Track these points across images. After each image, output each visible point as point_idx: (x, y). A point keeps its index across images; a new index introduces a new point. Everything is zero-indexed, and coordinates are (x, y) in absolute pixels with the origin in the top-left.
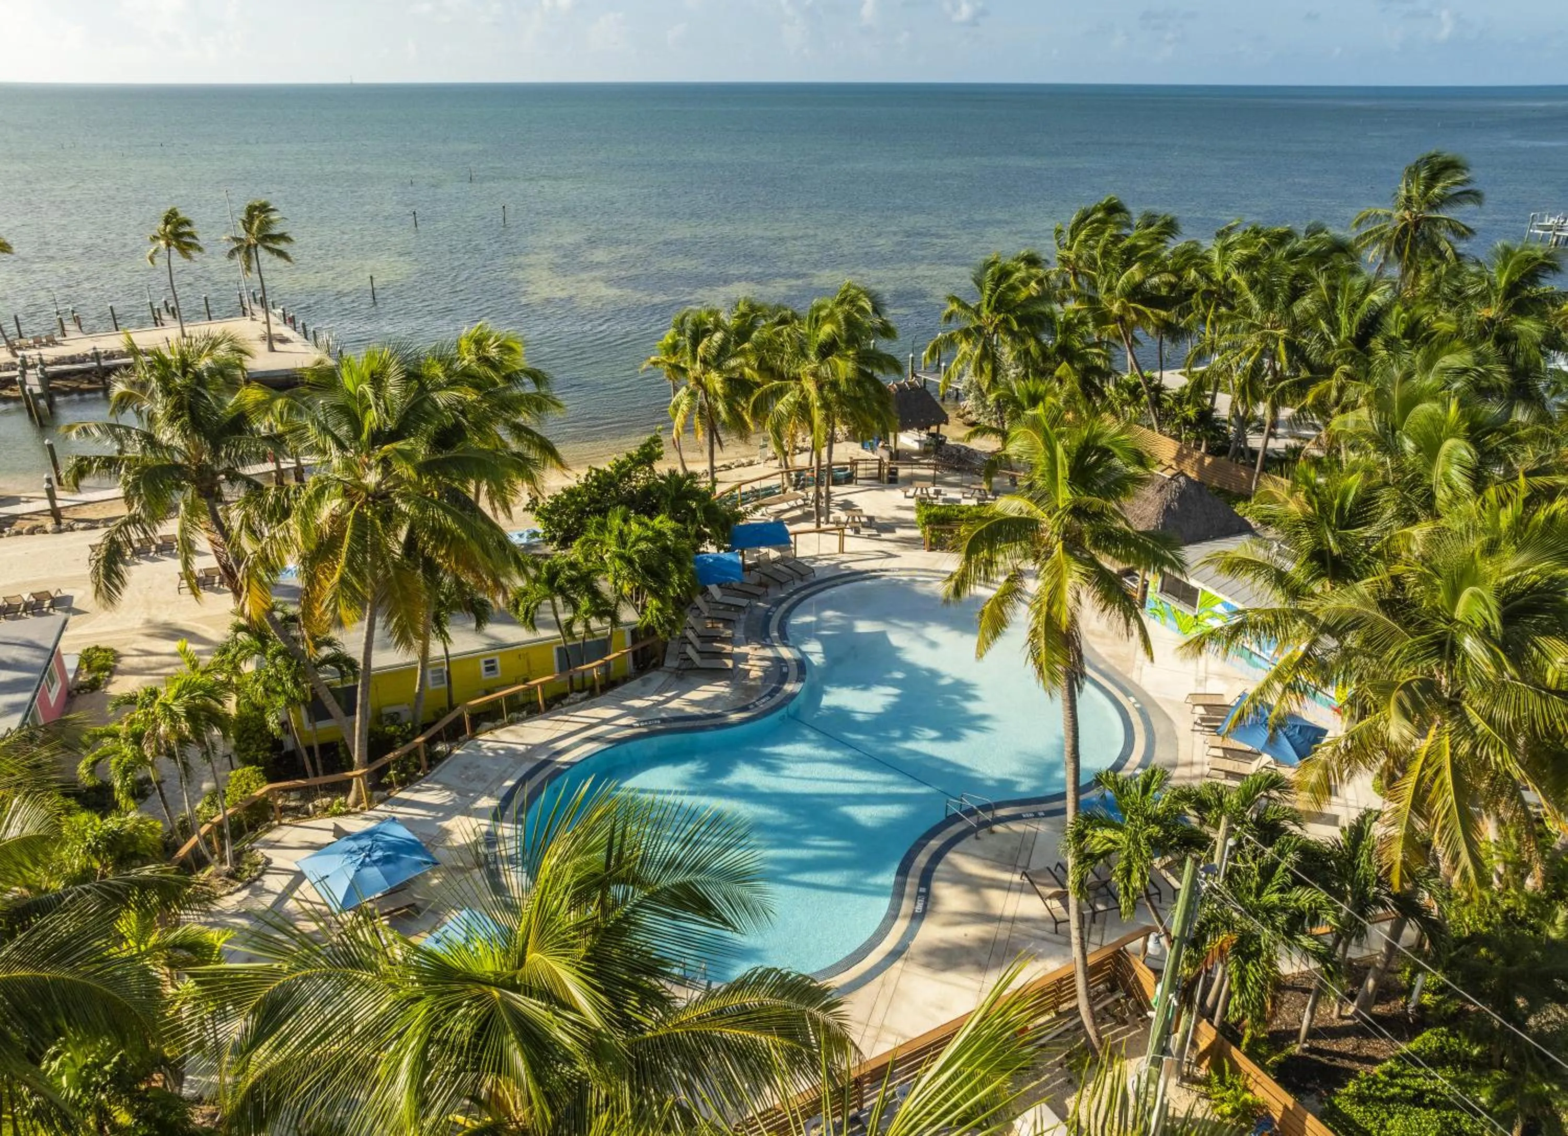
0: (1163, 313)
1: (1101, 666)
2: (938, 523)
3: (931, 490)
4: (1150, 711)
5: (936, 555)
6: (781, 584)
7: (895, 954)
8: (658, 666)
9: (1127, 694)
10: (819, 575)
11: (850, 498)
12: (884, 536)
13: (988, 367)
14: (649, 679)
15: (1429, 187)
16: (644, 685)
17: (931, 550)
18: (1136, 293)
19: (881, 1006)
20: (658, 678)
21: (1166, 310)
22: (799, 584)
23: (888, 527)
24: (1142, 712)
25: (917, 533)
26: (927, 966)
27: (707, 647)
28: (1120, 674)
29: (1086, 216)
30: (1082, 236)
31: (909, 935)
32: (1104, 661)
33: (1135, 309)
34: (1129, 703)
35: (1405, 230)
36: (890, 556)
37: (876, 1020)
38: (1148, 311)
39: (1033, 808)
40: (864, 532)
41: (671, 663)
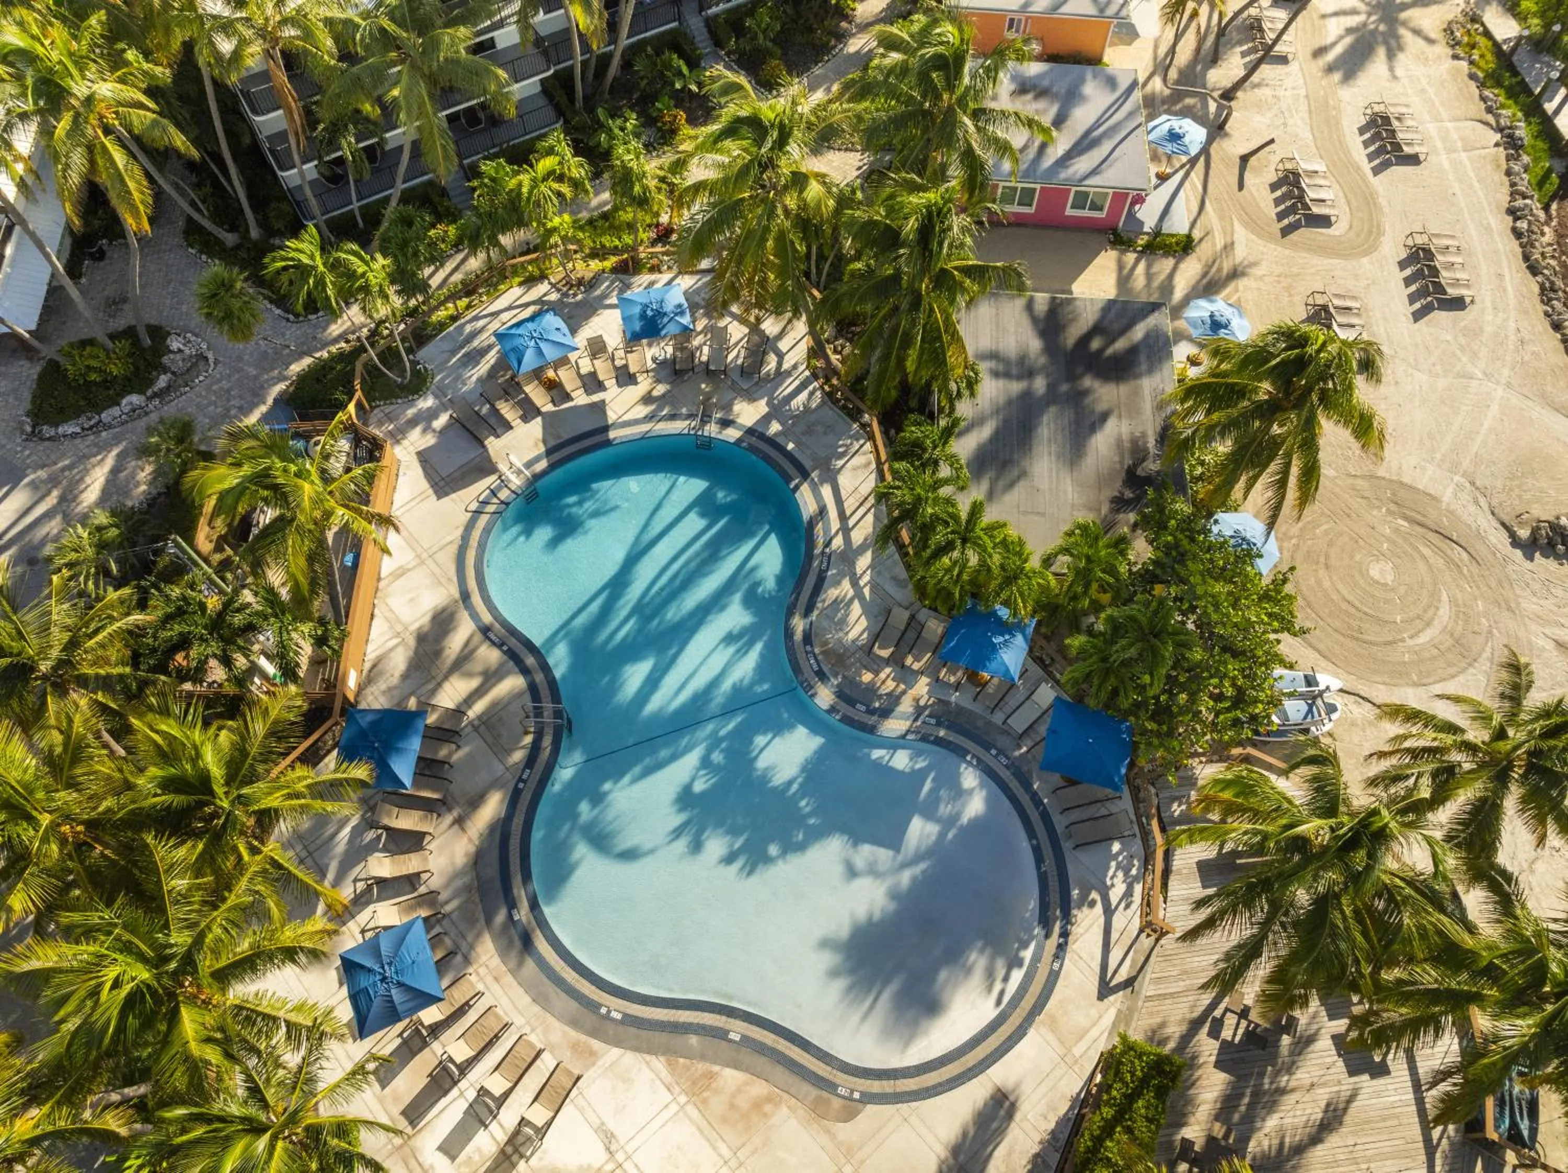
7: (465, 596)
9: (629, 1020)
19: (436, 570)
26: (444, 610)
31: (475, 616)
34: (616, 1008)
37: (429, 562)
39: (532, 785)
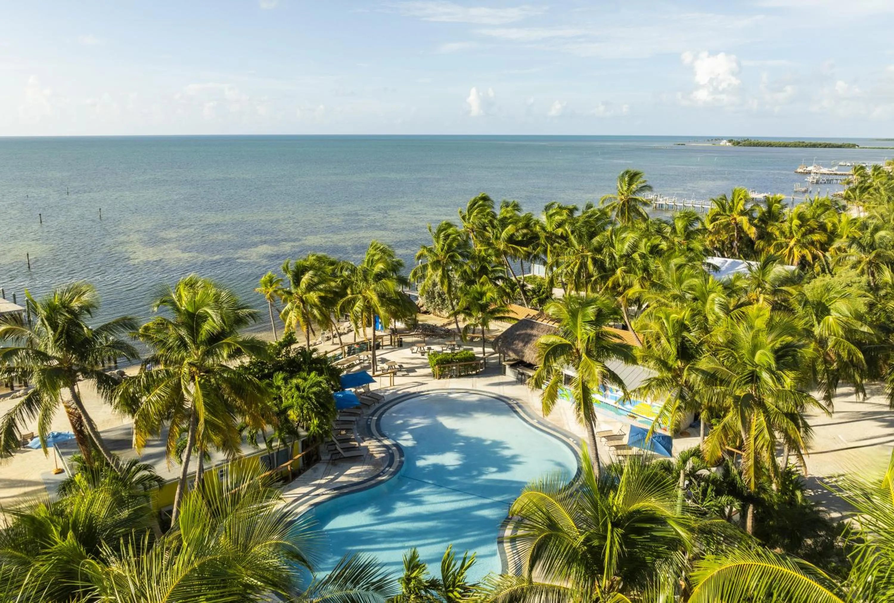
0: (525, 249)
1: (550, 426)
2: (443, 364)
3: (426, 348)
4: (580, 443)
5: (442, 381)
6: (368, 406)
8: (318, 460)
9: (568, 437)
10: (387, 400)
11: (384, 356)
12: (411, 374)
13: (446, 281)
14: (317, 468)
15: (630, 184)
16: (315, 472)
17: (439, 379)
18: (511, 239)
20: (321, 467)
21: (527, 247)
22: (377, 405)
23: (412, 370)
24: (578, 444)
25: (430, 371)
27: (345, 445)
28: (559, 428)
29: (474, 203)
30: (475, 213)
32: (550, 423)
33: (512, 247)
34: (570, 441)
35: (624, 204)
36: (423, 384)
38: (519, 248)
40: (399, 374)
41: (325, 457)
